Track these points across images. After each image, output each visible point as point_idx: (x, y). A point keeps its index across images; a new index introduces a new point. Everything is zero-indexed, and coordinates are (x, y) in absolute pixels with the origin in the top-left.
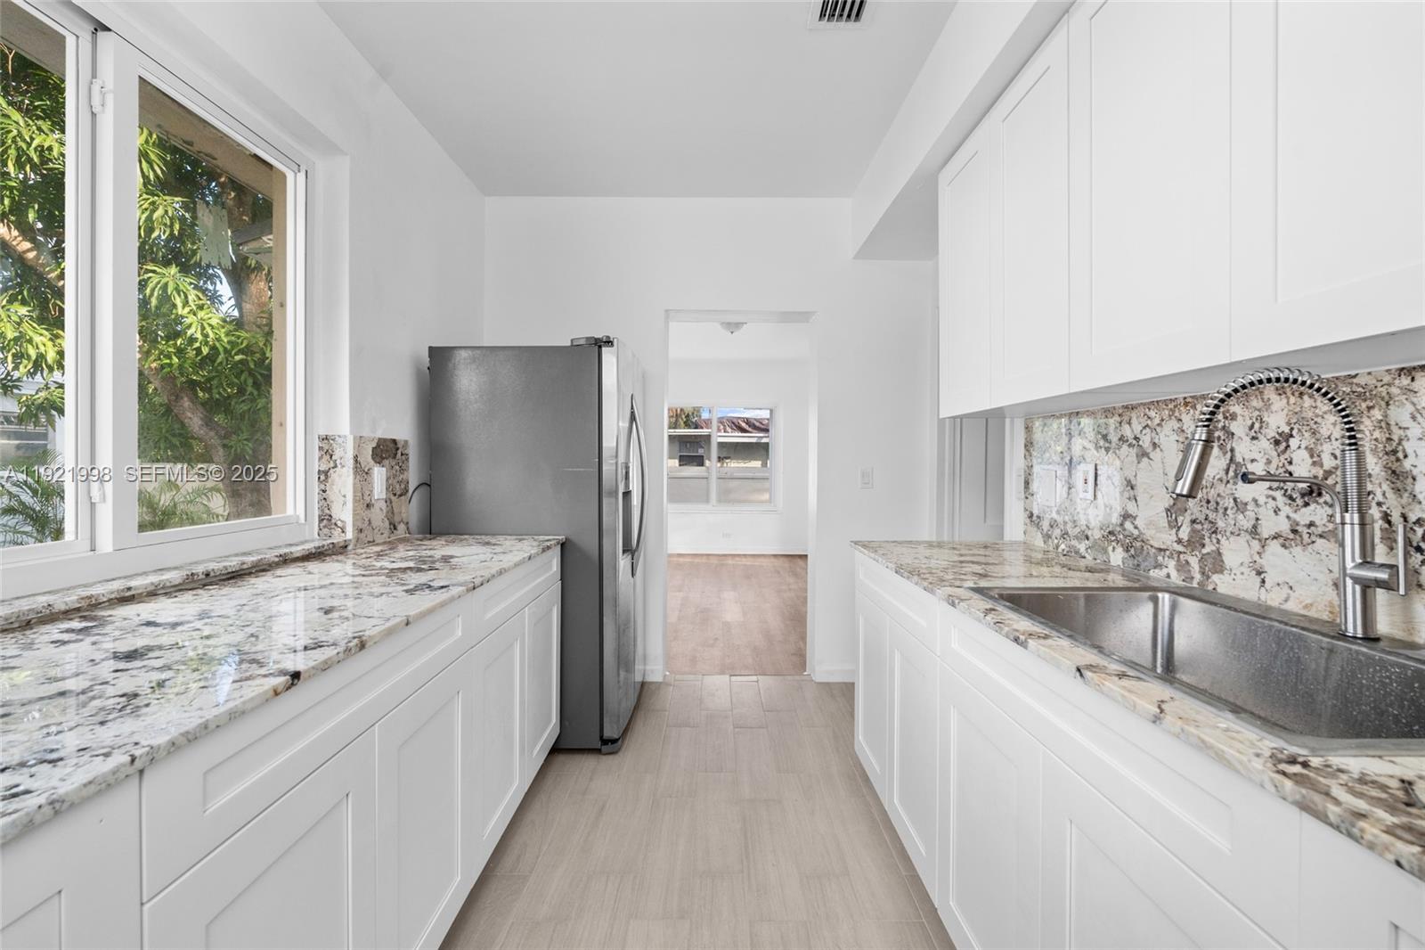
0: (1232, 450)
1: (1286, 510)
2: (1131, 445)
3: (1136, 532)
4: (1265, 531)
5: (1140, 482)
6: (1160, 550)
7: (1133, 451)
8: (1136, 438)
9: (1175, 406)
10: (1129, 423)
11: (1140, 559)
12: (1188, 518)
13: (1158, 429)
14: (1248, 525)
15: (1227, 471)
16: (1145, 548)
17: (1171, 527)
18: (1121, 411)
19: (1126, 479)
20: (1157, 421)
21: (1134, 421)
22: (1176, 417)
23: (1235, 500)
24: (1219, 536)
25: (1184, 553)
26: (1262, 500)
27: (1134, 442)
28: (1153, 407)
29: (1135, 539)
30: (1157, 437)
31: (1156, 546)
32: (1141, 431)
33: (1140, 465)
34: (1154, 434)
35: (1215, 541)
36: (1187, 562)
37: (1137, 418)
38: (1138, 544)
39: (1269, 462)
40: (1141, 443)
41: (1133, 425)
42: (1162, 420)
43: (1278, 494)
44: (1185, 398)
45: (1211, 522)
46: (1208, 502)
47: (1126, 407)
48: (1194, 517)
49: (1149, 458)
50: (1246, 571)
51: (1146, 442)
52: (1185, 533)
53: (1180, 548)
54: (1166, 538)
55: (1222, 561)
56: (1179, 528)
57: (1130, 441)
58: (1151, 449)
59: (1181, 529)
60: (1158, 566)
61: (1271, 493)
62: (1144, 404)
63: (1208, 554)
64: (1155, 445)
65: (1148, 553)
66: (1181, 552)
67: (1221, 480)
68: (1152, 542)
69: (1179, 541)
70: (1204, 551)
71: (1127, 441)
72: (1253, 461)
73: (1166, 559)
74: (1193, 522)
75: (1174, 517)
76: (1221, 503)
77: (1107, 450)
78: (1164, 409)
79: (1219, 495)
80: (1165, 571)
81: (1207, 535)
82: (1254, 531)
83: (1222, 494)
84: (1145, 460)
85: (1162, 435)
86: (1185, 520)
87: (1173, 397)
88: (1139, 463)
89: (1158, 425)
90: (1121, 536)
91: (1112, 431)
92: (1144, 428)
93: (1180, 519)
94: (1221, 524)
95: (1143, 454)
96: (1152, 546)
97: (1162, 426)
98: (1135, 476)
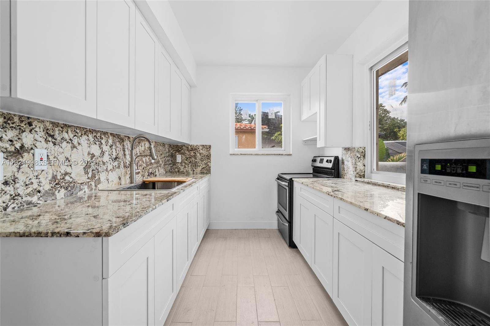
0: (102, 148)
1: (112, 163)
2: (67, 142)
3: (71, 180)
4: (109, 169)
5: (73, 159)
6: (82, 183)
7: (69, 145)
8: (70, 140)
9: (87, 131)
10: (67, 132)
11: (73, 190)
12: (91, 169)
13: (80, 138)
14: (105, 168)
15: (101, 154)
16: (75, 185)
17: (86, 174)
18: (62, 126)
19: (65, 157)
20: (80, 134)
21: (70, 132)
22: (87, 135)
23: (103, 162)
24: (99, 173)
25: (90, 181)
26: (108, 161)
27: (70, 141)
28: (78, 129)
29: (71, 183)
30: (80, 141)
31: (80, 182)
32: (73, 137)
33: (73, 151)
34: (79, 139)
35: (98, 175)
36: (91, 184)
37: (71, 131)
38: (72, 185)
39: (109, 152)
40: (73, 142)
41: (69, 134)
42: (82, 135)
43: (111, 159)
44: (90, 129)
45: (97, 169)
46: (97, 163)
47: (65, 125)
48: (93, 169)
49: (77, 148)
50: (105, 180)
51: (75, 141)
52: (90, 175)
53: (89, 180)
54: (84, 179)
55: (100, 180)
56: (88, 174)
57: (68, 140)
58: (78, 145)
59: (89, 174)
60: (81, 190)
61: (110, 159)
62: (75, 126)
63: (97, 179)
64: (79, 144)
65: (77, 186)
66: (89, 182)
67: (99, 156)
68: (78, 182)
69: (88, 178)
70: (96, 179)
71: (66, 140)
72: (106, 151)
73: (84, 186)
74: (93, 170)
75: (86, 170)
76: (100, 163)
77: (55, 144)
78: (82, 131)
79: (99, 161)
80: (84, 190)
81: (96, 173)
82: (107, 170)
83: (100, 161)
84: (75, 149)
85: (82, 140)
86: (90, 171)
87: (86, 127)
88: (72, 150)
89: (80, 136)
90: (64, 184)
91: (57, 134)
92: (74, 136)
93: (89, 170)
94: (100, 170)
95: (74, 147)
96: (78, 183)
97: (82, 137)
98: (71, 156)
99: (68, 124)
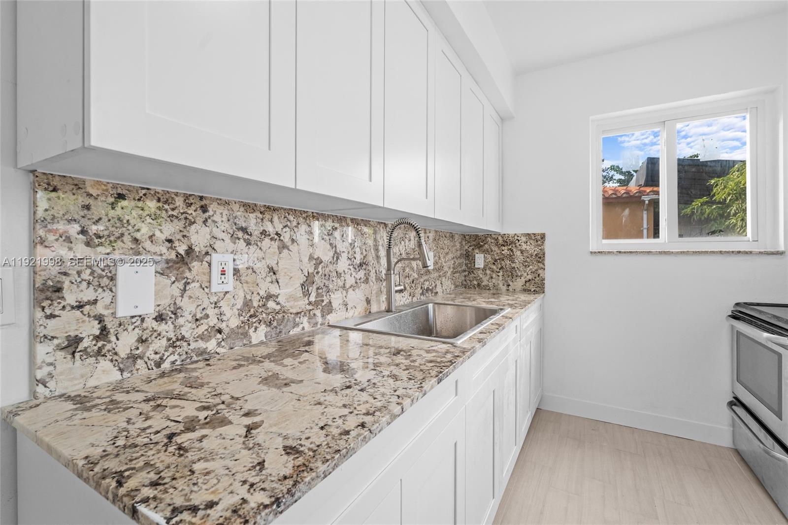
0: (335, 246)
1: (354, 274)
2: (272, 239)
3: (278, 307)
4: (348, 286)
5: (281, 268)
6: (298, 313)
7: (275, 245)
8: (277, 234)
9: (307, 217)
10: (271, 221)
11: (282, 327)
12: (315, 287)
13: (296, 229)
14: (341, 284)
15: (333, 258)
16: (286, 316)
17: (305, 296)
18: (262, 209)
19: (268, 267)
20: (295, 224)
21: (276, 219)
22: (307, 223)
23: (337, 272)
24: (330, 293)
25: (313, 309)
26: (346, 271)
27: (276, 237)
28: (291, 213)
29: (277, 313)
30: (295, 235)
31: (294, 312)
32: (282, 229)
33: (281, 255)
34: (292, 233)
35: (328, 296)
36: (314, 315)
37: (279, 218)
38: (280, 316)
39: (349, 252)
40: (282, 238)
41: (274, 223)
42: (298, 224)
43: (351, 267)
44: (313, 213)
45: (327, 287)
46: (325, 275)
47: (268, 207)
48: (318, 286)
49: (289, 250)
50: (341, 307)
51: (286, 237)
52: (313, 298)
53: (311, 307)
54: (302, 304)
55: (332, 306)
56: (310, 295)
57: (272, 236)
58: (290, 243)
59: (311, 295)
60: (296, 325)
61: (349, 267)
62: (285, 209)
63: (326, 305)
64: (293, 241)
65: (289, 319)
66: (311, 310)
67: (331, 262)
68: (291, 311)
69: (310, 303)
70: (323, 304)
71: (270, 235)
72: (343, 252)
73: (302, 317)
74: (318, 289)
75: (306, 289)
76: (331, 275)
77: (248, 243)
78: (299, 217)
79: (330, 271)
80: (301, 326)
81: (324, 294)
82: (344, 287)
83: (332, 270)
84: (285, 251)
85: (298, 234)
86: (313, 290)
87: (306, 210)
88: (280, 253)
89: (296, 227)
90: (264, 315)
91: (252, 225)
92: (285, 227)
93: (310, 289)
94: (331, 286)
95: (283, 247)
96: (291, 314)
97: (298, 228)
98: (277, 264)
99: (272, 206)
